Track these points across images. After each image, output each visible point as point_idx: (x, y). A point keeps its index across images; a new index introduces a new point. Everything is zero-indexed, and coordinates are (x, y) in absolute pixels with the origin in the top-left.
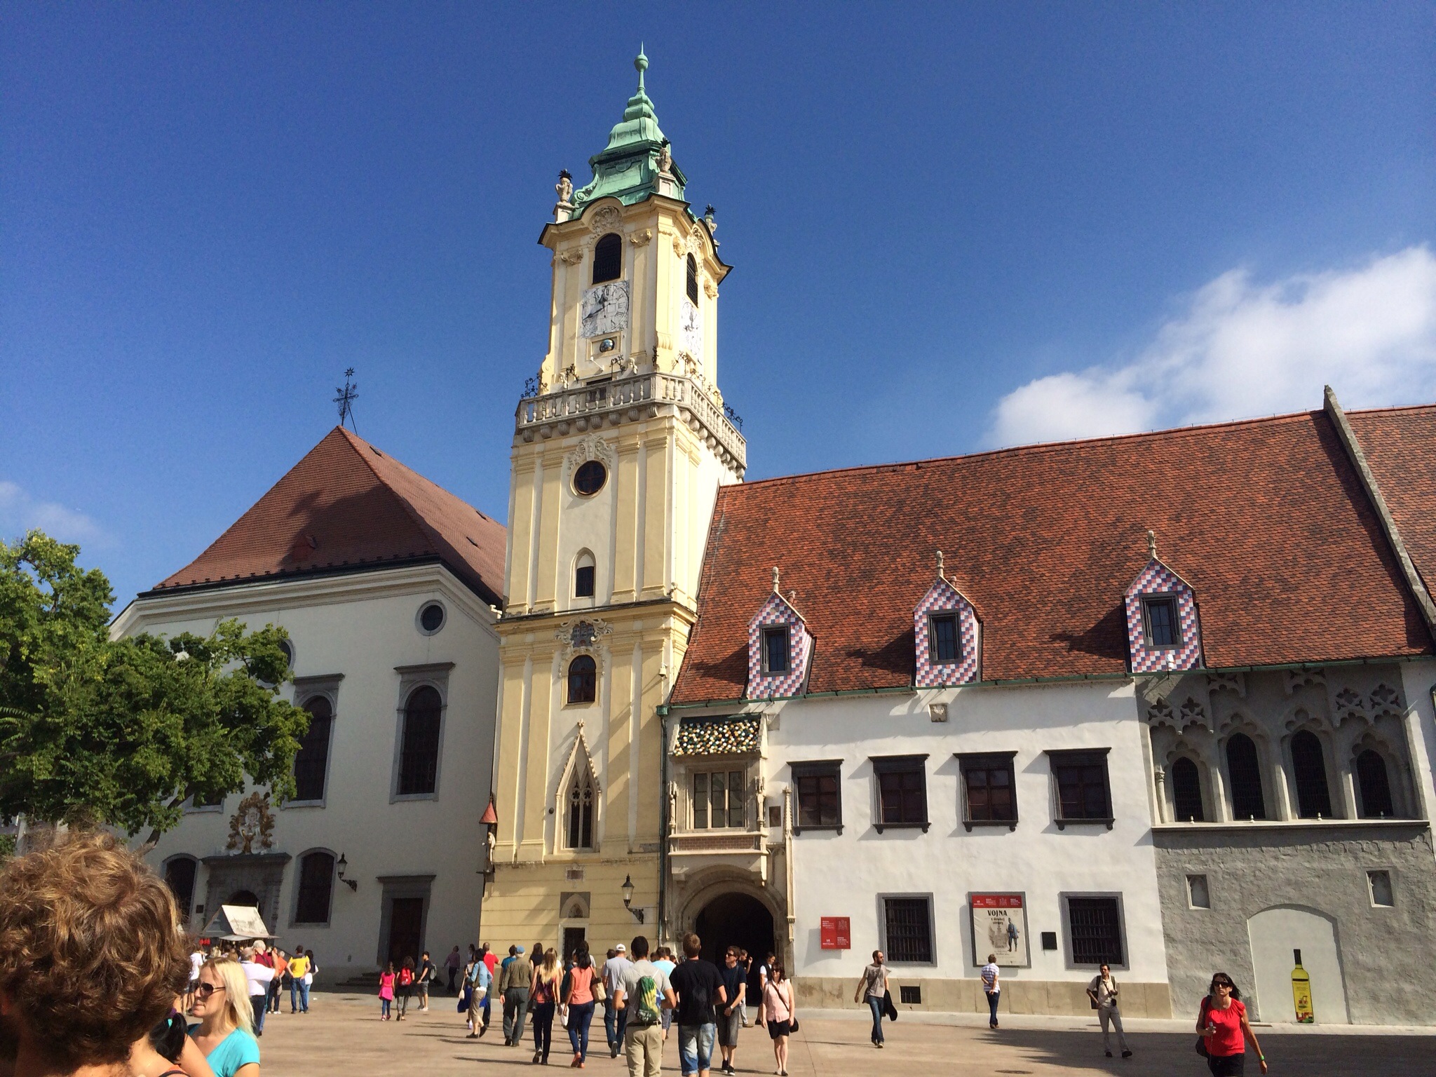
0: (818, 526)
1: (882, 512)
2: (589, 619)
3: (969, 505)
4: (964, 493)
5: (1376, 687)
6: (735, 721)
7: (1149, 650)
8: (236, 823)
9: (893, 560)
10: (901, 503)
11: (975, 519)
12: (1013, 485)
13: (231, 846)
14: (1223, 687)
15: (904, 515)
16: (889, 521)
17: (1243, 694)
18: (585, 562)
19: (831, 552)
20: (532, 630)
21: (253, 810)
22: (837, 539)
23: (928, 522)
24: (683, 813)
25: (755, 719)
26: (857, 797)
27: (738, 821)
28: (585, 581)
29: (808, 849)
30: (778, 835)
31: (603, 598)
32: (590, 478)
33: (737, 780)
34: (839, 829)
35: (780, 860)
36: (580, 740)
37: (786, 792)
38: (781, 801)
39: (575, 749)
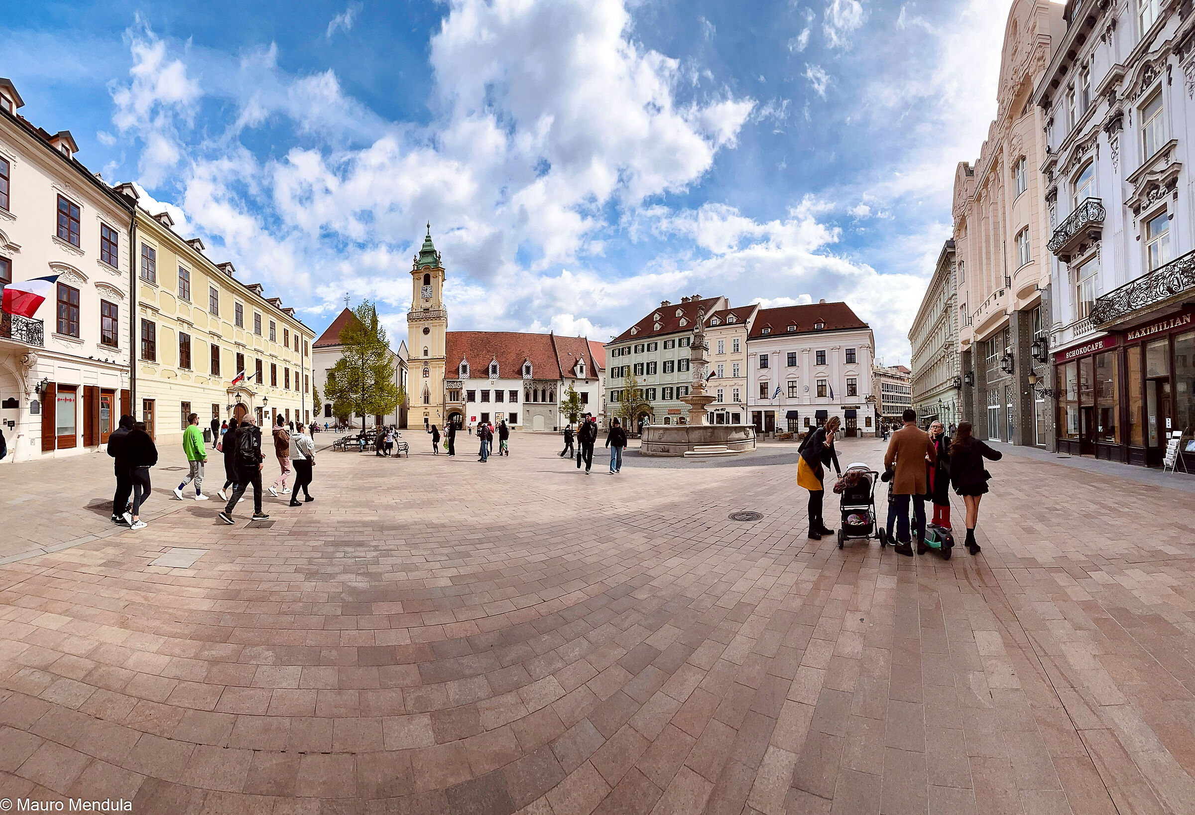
2: (427, 361)
3: (495, 343)
4: (492, 340)
5: (554, 384)
6: (457, 382)
7: (525, 375)
11: (496, 346)
12: (503, 340)
14: (535, 382)
15: (483, 343)
18: (426, 349)
20: (414, 362)
22: (471, 346)
23: (488, 345)
24: (448, 399)
25: (461, 382)
26: (478, 396)
27: (457, 400)
28: (426, 353)
29: (470, 405)
30: (464, 403)
31: (429, 357)
32: (426, 331)
33: (457, 393)
34: (475, 402)
35: (465, 407)
36: (426, 384)
37: (466, 395)
38: (465, 397)
39: (425, 386)
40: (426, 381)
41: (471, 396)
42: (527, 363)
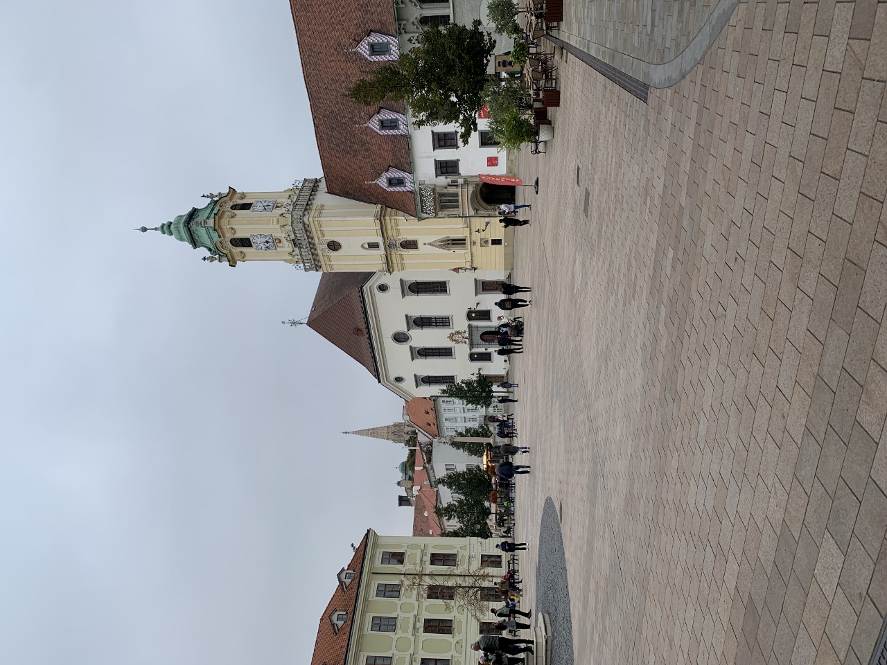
0: (343, 159)
1: (336, 136)
2: (387, 243)
3: (331, 103)
4: (326, 103)
6: (421, 195)
7: (390, 54)
8: (457, 342)
9: (357, 134)
10: (332, 127)
11: (337, 102)
12: (322, 85)
13: (465, 343)
14: (403, 29)
15: (337, 127)
16: (340, 133)
17: (405, 22)
18: (366, 246)
19: (354, 156)
20: (392, 262)
21: (453, 338)
22: (349, 153)
24: (455, 211)
25: (420, 190)
26: (446, 154)
27: (457, 195)
28: (373, 246)
29: (464, 170)
30: (461, 181)
31: (379, 240)
32: (334, 246)
33: (442, 195)
34: (458, 160)
35: (469, 180)
36: (430, 244)
37: (446, 178)
38: (449, 180)
39: (433, 245)
40: (425, 244)
41: (446, 168)
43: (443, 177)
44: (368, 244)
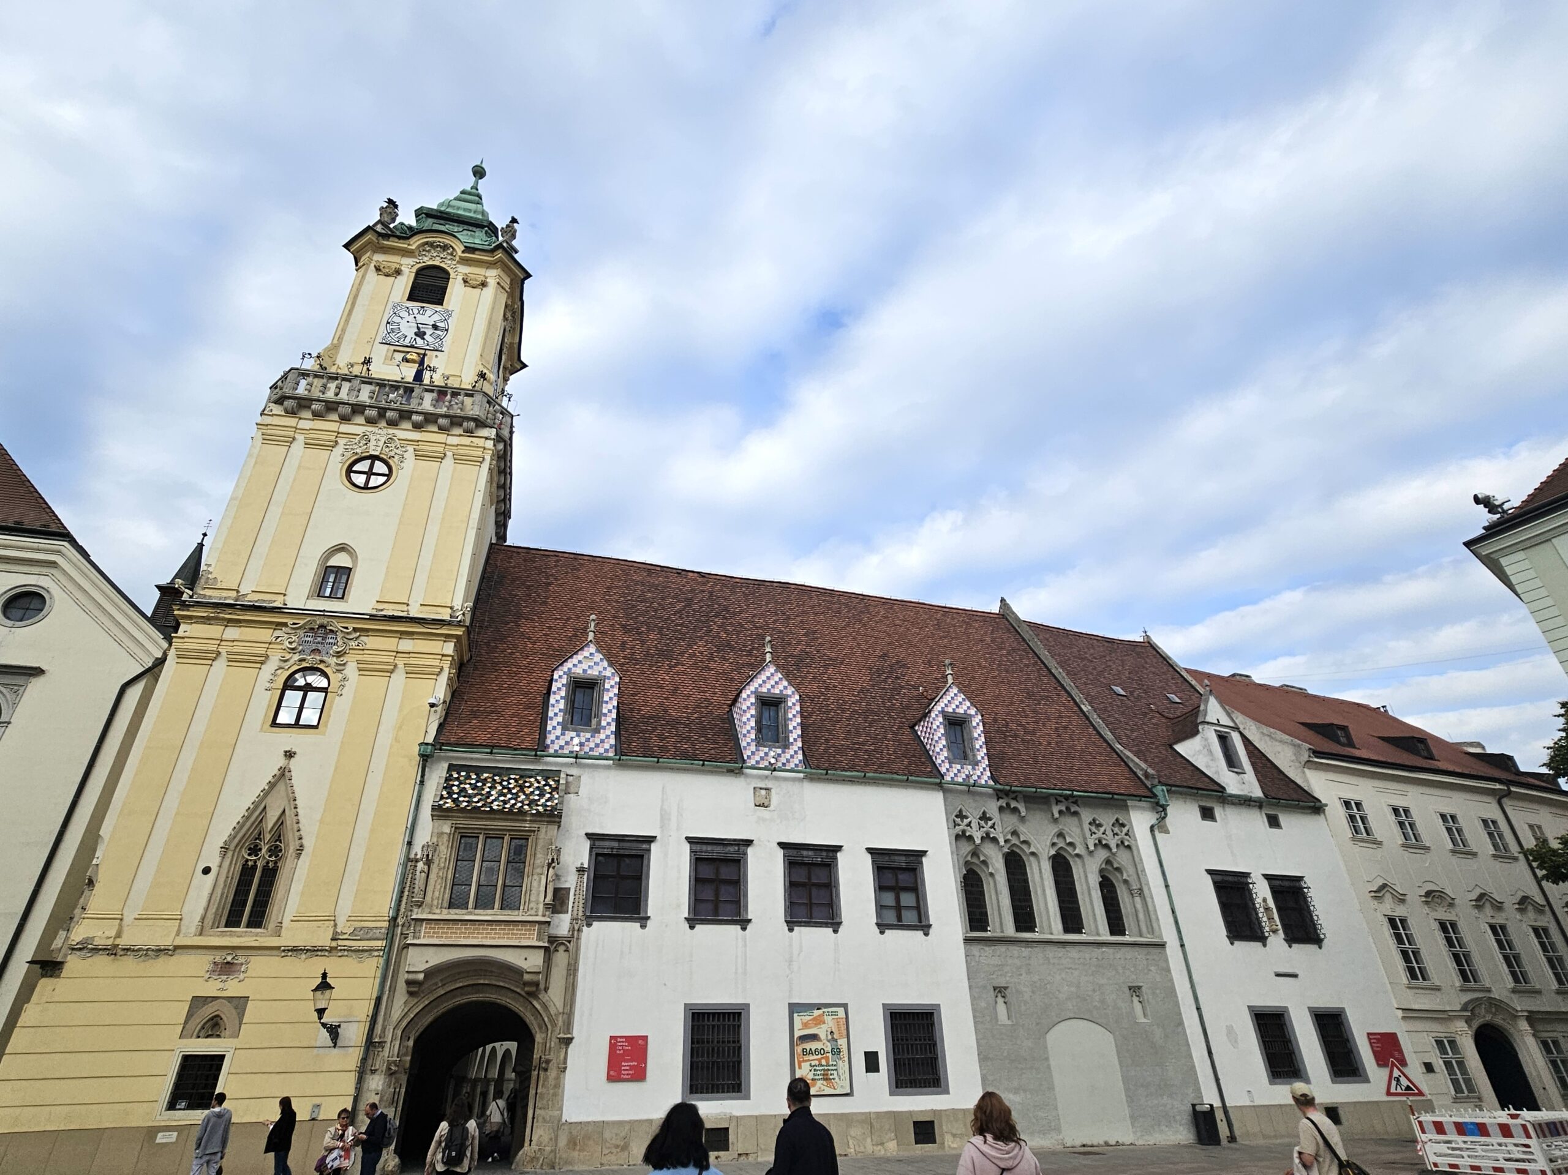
0: (606, 601)
1: (670, 604)
3: (754, 616)
4: (748, 606)
5: (1113, 820)
6: (523, 776)
7: (951, 762)
9: (690, 646)
10: (689, 602)
11: (761, 628)
12: (790, 609)
14: (1008, 805)
15: (693, 610)
16: (680, 611)
17: (1021, 811)
18: (340, 561)
19: (624, 626)
20: (234, 622)
22: (628, 616)
23: (719, 621)
24: (433, 888)
25: (549, 775)
26: (669, 880)
27: (512, 903)
28: (334, 581)
29: (603, 940)
30: (562, 924)
31: (358, 604)
32: (369, 473)
33: (519, 849)
34: (644, 921)
35: (561, 958)
36: (283, 774)
37: (581, 870)
38: (571, 881)
39: (272, 785)
40: (289, 755)
41: (619, 875)
42: (954, 701)
43: (585, 860)
44: (350, 569)
